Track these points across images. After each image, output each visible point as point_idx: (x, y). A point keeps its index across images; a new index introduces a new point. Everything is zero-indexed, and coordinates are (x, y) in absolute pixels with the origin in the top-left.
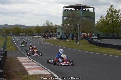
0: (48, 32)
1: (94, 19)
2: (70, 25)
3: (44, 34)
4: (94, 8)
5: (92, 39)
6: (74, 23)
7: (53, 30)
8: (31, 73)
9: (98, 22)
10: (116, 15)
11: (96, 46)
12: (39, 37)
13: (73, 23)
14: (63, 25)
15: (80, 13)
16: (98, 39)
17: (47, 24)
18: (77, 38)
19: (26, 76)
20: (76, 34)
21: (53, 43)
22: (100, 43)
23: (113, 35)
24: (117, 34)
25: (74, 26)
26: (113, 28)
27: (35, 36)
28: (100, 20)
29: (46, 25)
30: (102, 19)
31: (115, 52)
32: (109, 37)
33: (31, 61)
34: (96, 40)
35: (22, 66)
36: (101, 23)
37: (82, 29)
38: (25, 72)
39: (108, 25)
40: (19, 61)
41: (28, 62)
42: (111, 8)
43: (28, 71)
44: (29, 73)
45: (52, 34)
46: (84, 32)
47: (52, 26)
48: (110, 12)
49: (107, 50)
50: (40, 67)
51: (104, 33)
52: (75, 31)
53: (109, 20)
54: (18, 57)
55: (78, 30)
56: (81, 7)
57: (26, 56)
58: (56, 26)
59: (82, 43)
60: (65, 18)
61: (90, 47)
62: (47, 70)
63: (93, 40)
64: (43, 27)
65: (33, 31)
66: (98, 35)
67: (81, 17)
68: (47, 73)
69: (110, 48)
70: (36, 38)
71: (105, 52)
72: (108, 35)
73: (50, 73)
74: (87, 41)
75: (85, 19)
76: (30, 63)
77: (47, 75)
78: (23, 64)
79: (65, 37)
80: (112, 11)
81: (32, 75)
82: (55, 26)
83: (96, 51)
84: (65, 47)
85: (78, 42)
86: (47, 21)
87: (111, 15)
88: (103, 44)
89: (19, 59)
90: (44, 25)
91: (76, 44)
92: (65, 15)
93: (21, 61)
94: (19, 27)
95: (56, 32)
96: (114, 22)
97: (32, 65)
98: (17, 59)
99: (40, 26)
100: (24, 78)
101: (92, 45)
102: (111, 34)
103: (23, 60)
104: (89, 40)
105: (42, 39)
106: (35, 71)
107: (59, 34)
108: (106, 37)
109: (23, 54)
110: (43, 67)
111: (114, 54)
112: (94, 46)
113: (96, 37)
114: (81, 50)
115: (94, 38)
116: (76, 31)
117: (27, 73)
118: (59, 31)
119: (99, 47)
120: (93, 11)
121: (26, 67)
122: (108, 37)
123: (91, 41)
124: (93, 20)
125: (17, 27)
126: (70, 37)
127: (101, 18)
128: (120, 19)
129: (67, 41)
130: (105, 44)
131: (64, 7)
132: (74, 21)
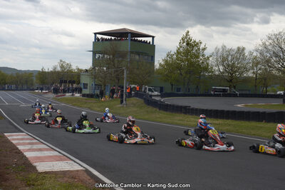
0: (63, 82)
1: (153, 57)
2: (108, 68)
4: (153, 37)
5: (151, 96)
6: (116, 66)
8: (41, 167)
9: (160, 64)
11: (160, 110)
13: (114, 65)
14: (94, 68)
15: (126, 45)
16: (162, 96)
20: (119, 86)
21: (74, 103)
22: (167, 105)
24: (196, 87)
25: (117, 71)
26: (188, 76)
27: (37, 91)
28: (166, 61)
29: (59, 69)
32: (182, 92)
34: (158, 99)
36: (167, 65)
37: (130, 78)
42: (186, 38)
48: (185, 44)
49: (181, 118)
51: (172, 85)
52: (117, 81)
53: (182, 61)
56: (129, 35)
59: (133, 104)
60: (97, 56)
61: (147, 112)
63: (153, 98)
64: (54, 73)
66: (161, 90)
67: (129, 54)
69: (185, 113)
72: (179, 90)
73: (82, 168)
74: (141, 101)
75: (137, 57)
79: (98, 92)
80: (188, 44)
81: (46, 172)
84: (98, 111)
85: (124, 102)
86: (61, 61)
88: (173, 106)
90: (55, 68)
96: (191, 64)
99: (47, 70)
100: (29, 181)
101: (150, 109)
102: (186, 87)
104: (145, 99)
105: (52, 95)
107: (85, 86)
108: (176, 92)
112: (155, 109)
113: (156, 93)
115: (153, 94)
119: (165, 112)
122: (179, 93)
123: (148, 100)
124: (152, 60)
127: (168, 56)
129: (103, 100)
131: (95, 34)
132: (116, 61)
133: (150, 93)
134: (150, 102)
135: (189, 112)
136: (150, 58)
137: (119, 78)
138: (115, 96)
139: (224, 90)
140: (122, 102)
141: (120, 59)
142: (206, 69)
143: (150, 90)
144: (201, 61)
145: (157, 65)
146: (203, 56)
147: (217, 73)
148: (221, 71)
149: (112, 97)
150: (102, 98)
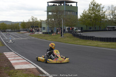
0: (34, 27)
2: (55, 19)
3: (29, 29)
4: (77, 3)
5: (76, 32)
6: (58, 18)
7: (38, 25)
8: (17, 67)
9: (81, 16)
10: (97, 9)
11: (80, 39)
12: (25, 32)
14: (48, 20)
16: (82, 32)
17: (33, 19)
18: (61, 32)
19: (12, 71)
20: (60, 28)
21: (39, 37)
22: (83, 36)
23: (95, 28)
24: (99, 27)
25: (59, 20)
26: (95, 21)
27: (21, 32)
28: (83, 14)
29: (31, 21)
31: (97, 44)
32: (92, 30)
33: (18, 56)
35: (8, 61)
36: (84, 16)
37: (66, 23)
38: (11, 67)
39: (90, 19)
40: (5, 56)
41: (14, 57)
42: (93, 2)
43: (14, 66)
44: (15, 68)
45: (37, 29)
46: (68, 26)
47: (37, 22)
48: (92, 5)
49: (90, 42)
50: (25, 61)
51: (87, 26)
53: (91, 14)
54: (4, 53)
55: (62, 24)
56: (65, 2)
57: (12, 52)
58: (42, 21)
59: (67, 36)
60: (50, 13)
61: (74, 40)
62: (33, 64)
64: (29, 23)
65: (19, 27)
66: (82, 29)
67: (65, 12)
68: (33, 67)
69: (92, 40)
70: (22, 33)
71: (88, 44)
72: (90, 28)
73: (35, 67)
74: (71, 35)
75: (69, 13)
76: (16, 58)
77: (33, 68)
78: (9, 59)
79: (50, 31)
80: (94, 5)
81: (18, 70)
82: (40, 21)
83: (80, 44)
85: (63, 36)
86: (32, 17)
87: (93, 9)
88: (86, 36)
89: (5, 55)
90: (29, 20)
91: (61, 37)
93: (7, 56)
94: (5, 23)
95: (41, 27)
96: (96, 15)
97: (18, 60)
98: (4, 54)
99: (25, 22)
100: (10, 73)
101: (76, 38)
102: (94, 27)
103: (9, 55)
104: (73, 34)
105: (28, 34)
106: (21, 66)
107: (44, 28)
108: (89, 30)
109: (10, 50)
110: (29, 62)
111: (97, 46)
112: (78, 38)
113: (79, 30)
114: (66, 43)
116: (60, 25)
117: (13, 68)
118: (44, 25)
119: (83, 40)
120: (76, 6)
121: (12, 62)
123: (74, 34)
124: (76, 14)
125: (3, 23)
126: (55, 31)
127: (84, 12)
128: (101, 13)
129: (52, 35)
130: (88, 37)
131: (48, 2)
132: (58, 16)
135: (94, 39)
136: (75, 13)
138: (58, 33)
139: (113, 28)
140: (61, 35)
141: (60, 14)
142: (104, 17)
144: (101, 14)
145: (79, 17)
146: (102, 11)
147: (109, 19)
148: (112, 18)
149: (57, 33)
150: (52, 34)
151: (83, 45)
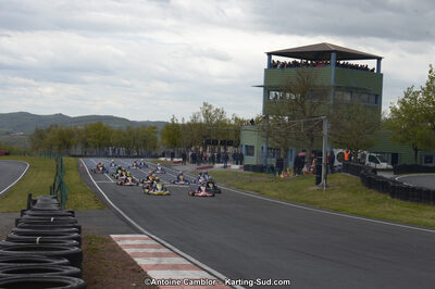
1: (378, 97)
2: (292, 118)
4: (379, 59)
5: (375, 170)
6: (307, 113)
9: (394, 111)
11: (393, 197)
12: (177, 160)
13: (304, 112)
14: (266, 118)
15: (327, 75)
16: (398, 170)
17: (208, 115)
18: (318, 170)
20: (313, 152)
22: (408, 188)
25: (308, 123)
27: (163, 159)
28: (403, 103)
30: (411, 99)
34: (388, 176)
36: (406, 112)
37: (335, 136)
39: (431, 121)
46: (341, 145)
51: (416, 150)
52: (309, 142)
56: (333, 56)
58: (240, 122)
59: (339, 185)
60: (272, 95)
61: (368, 200)
63: (379, 174)
65: (155, 140)
66: (395, 158)
67: (332, 91)
70: (166, 164)
72: (429, 159)
74: (355, 180)
75: (347, 97)
79: (273, 162)
84: (275, 197)
85: (323, 181)
86: (206, 105)
91: (317, 188)
92: (273, 84)
101: (374, 195)
104: (362, 176)
105: (190, 167)
107: (249, 150)
108: (424, 164)
112: (382, 196)
113: (384, 165)
114: (336, 211)
115: (378, 166)
116: (312, 140)
119: (404, 203)
122: (430, 165)
123: (370, 179)
124: (377, 103)
127: (406, 96)
131: (270, 54)
132: (307, 104)
133: (373, 165)
134: (373, 182)
137: (313, 136)
138: (305, 169)
140: (318, 181)
141: (316, 101)
143: (372, 159)
145: (386, 111)
149: (300, 172)
150: (280, 173)
151: (407, 224)
